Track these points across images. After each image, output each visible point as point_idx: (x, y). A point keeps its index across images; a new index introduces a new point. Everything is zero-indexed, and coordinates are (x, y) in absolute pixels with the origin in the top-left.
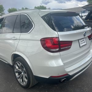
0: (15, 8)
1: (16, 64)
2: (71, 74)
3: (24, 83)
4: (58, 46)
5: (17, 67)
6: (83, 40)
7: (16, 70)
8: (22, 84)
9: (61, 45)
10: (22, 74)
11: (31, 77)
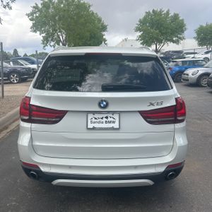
9: (34, 113)
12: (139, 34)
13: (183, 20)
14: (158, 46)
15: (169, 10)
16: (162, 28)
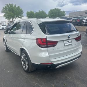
0: (32, 11)
1: (22, 55)
2: (55, 63)
3: (26, 68)
4: (45, 44)
5: (23, 58)
6: (68, 41)
7: (22, 60)
8: (25, 69)
9: (48, 43)
10: (26, 62)
11: (30, 64)
12: (4, 14)
13: (22, 9)
14: (13, 19)
15: (15, 5)
16: (14, 12)
